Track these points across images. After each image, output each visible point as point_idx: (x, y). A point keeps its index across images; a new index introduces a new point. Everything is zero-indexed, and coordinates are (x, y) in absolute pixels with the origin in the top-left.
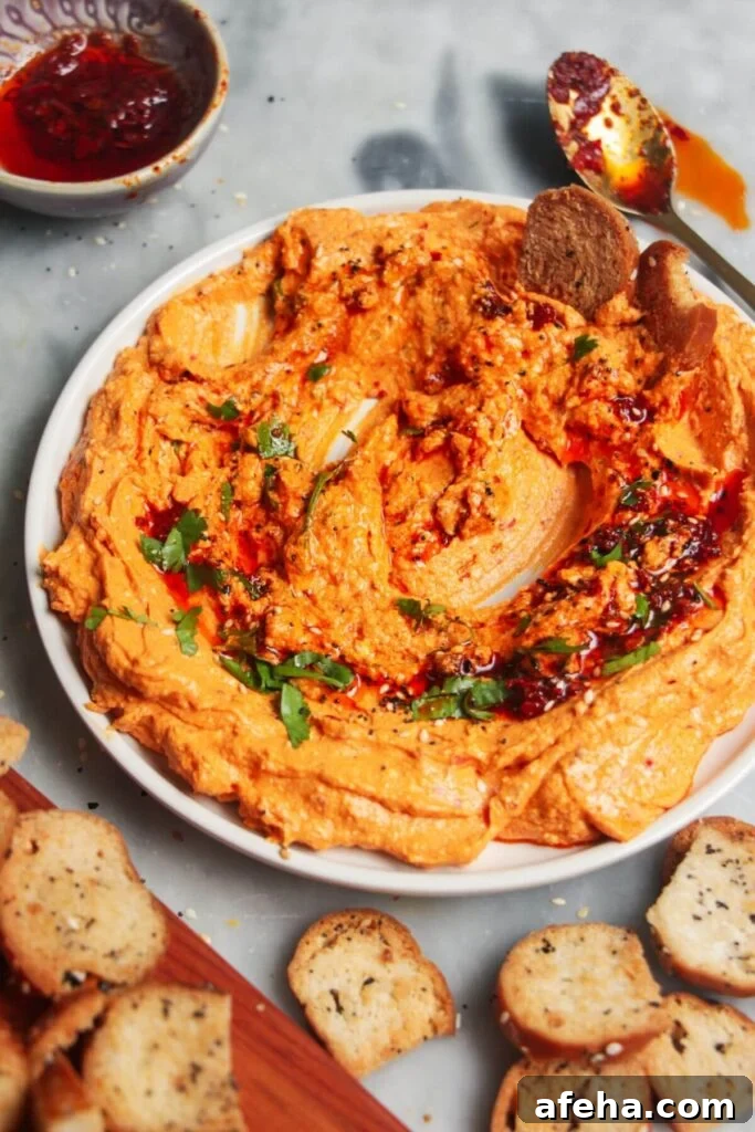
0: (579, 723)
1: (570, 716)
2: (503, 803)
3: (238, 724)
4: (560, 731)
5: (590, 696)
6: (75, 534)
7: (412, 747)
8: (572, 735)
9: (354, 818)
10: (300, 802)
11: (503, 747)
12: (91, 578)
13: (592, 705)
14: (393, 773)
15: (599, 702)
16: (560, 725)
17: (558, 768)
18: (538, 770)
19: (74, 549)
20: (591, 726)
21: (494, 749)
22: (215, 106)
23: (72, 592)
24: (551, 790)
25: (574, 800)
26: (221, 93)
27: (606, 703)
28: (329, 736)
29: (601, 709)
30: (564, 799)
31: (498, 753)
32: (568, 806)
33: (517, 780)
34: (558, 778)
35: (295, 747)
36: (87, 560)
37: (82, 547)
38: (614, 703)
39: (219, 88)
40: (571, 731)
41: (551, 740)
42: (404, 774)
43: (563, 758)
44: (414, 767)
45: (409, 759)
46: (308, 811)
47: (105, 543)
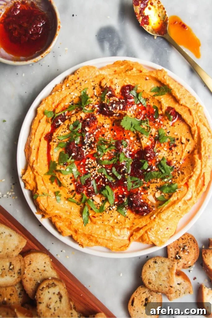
0: (152, 222)
1: (149, 219)
2: (133, 239)
3: (71, 221)
4: (147, 223)
5: (154, 216)
6: (29, 168)
7: (113, 225)
8: (150, 225)
9: (99, 243)
10: (87, 238)
11: (134, 225)
12: (34, 182)
13: (155, 218)
14: (108, 232)
15: (157, 218)
16: (147, 222)
17: (146, 232)
18: (142, 232)
19: (29, 173)
20: (154, 223)
21: (131, 225)
22: (57, 35)
23: (30, 185)
24: (145, 237)
25: (150, 240)
26: (58, 30)
27: (158, 218)
28: (93, 223)
29: (157, 220)
30: (147, 240)
31: (132, 226)
32: (148, 241)
33: (137, 234)
34: (146, 235)
35: (85, 226)
36: (32, 177)
37: (31, 173)
38: (160, 218)
39: (58, 28)
40: (149, 223)
41: (145, 225)
42: (111, 232)
43: (148, 230)
44: (113, 230)
45: (112, 228)
46: (89, 241)
47: (37, 172)
